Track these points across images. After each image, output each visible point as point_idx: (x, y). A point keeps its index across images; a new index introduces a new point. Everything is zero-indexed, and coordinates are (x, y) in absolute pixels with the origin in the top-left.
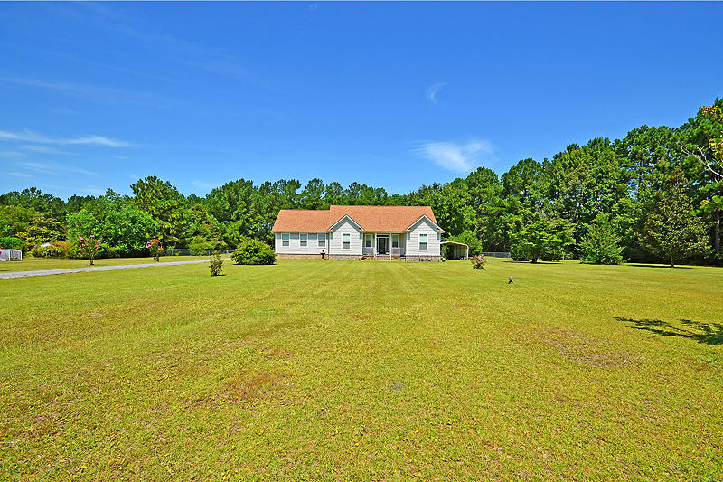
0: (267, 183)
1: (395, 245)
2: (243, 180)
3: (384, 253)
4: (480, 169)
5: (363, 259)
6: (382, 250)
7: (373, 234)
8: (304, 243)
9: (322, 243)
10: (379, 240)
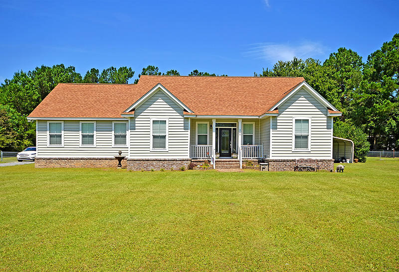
0: (93, 70)
1: (247, 140)
2: (62, 66)
3: (229, 155)
4: (341, 50)
5: (191, 167)
6: (226, 149)
7: (210, 120)
8: (88, 139)
9: (120, 139)
10: (219, 132)
